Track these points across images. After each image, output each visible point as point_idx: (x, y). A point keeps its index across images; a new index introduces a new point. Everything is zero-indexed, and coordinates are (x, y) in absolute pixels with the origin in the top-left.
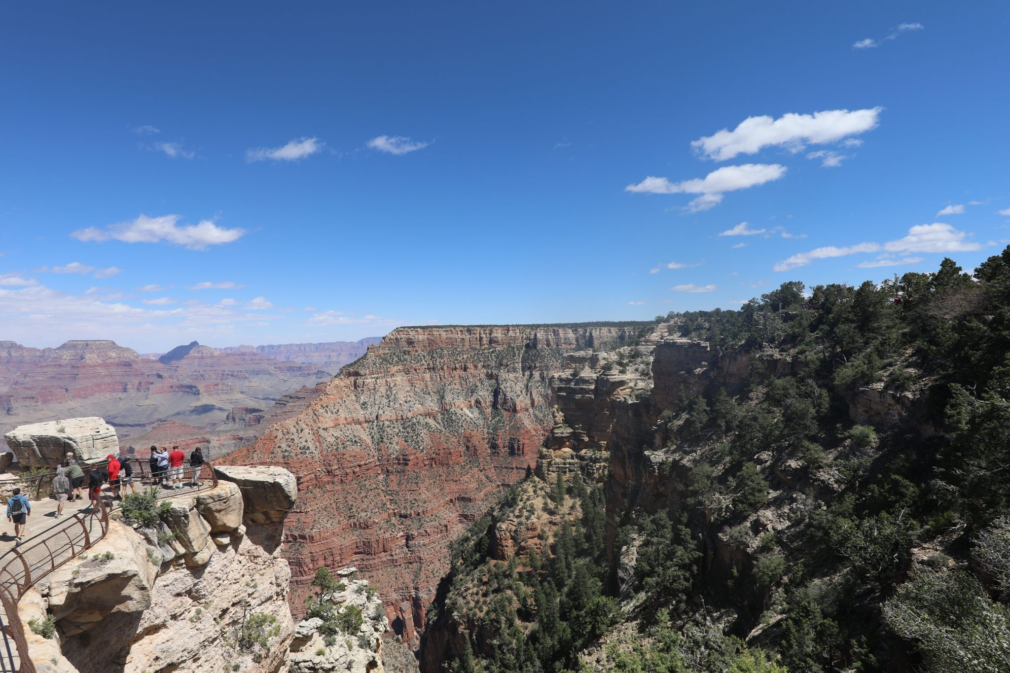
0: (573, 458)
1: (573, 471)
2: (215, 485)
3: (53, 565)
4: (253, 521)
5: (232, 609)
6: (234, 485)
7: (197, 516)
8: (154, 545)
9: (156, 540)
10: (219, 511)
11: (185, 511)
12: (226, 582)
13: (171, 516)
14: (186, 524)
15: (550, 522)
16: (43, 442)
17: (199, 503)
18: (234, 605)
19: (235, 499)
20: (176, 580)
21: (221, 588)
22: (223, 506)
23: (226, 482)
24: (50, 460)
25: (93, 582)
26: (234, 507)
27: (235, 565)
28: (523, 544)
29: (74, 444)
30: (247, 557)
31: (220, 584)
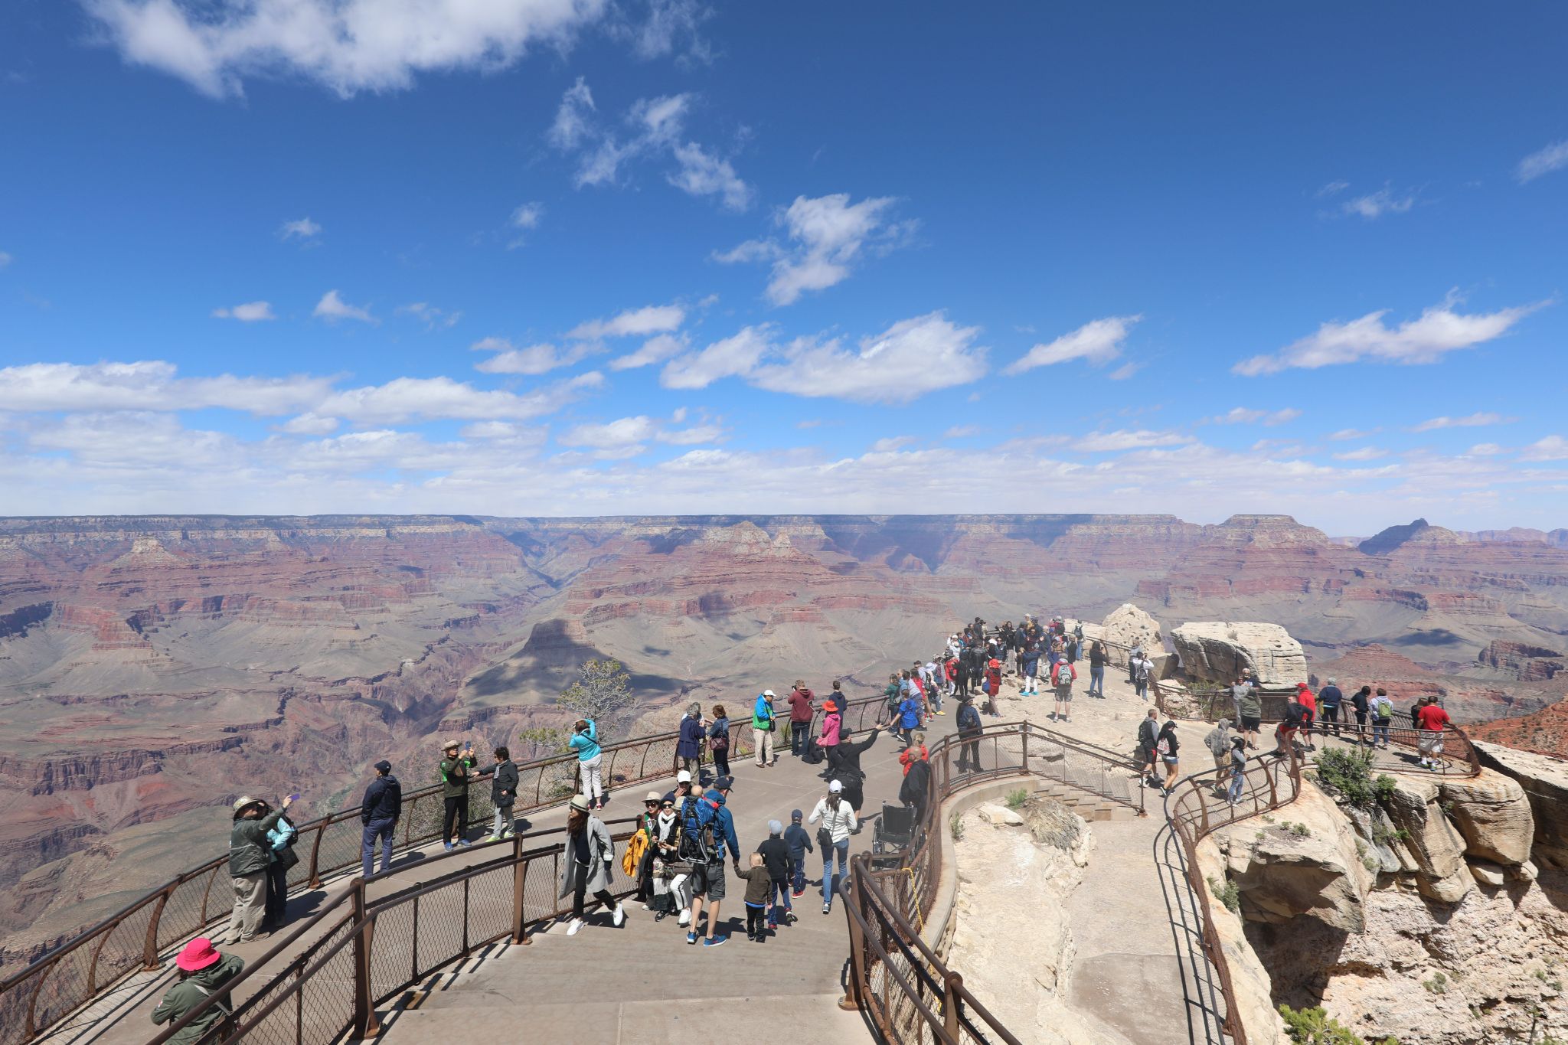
2: (1476, 773)
3: (1232, 815)
4: (1552, 860)
5: (1504, 1005)
6: (1513, 784)
7: (1440, 817)
8: (1367, 839)
9: (1369, 832)
10: (1484, 822)
11: (1419, 802)
12: (1493, 952)
13: (1395, 802)
14: (1420, 822)
16: (1213, 647)
17: (1443, 795)
18: (1509, 999)
19: (1516, 809)
20: (1402, 908)
21: (1482, 957)
22: (1492, 815)
23: (1497, 774)
24: (1219, 673)
25: (1282, 859)
26: (1514, 824)
27: (1512, 929)
29: (1249, 658)
30: (1540, 926)
31: (1482, 951)
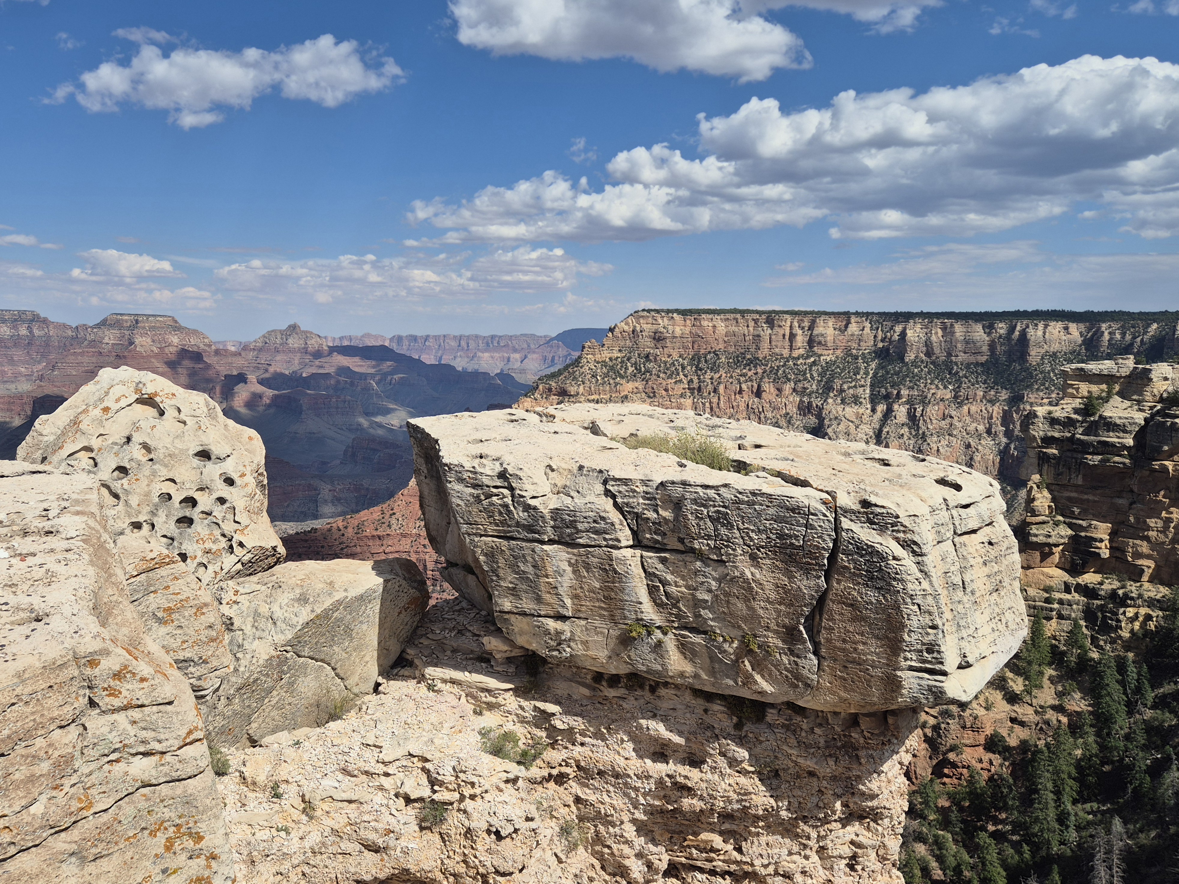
0: (1067, 589)
1: (1068, 618)
15: (1013, 720)
28: (952, 756)
